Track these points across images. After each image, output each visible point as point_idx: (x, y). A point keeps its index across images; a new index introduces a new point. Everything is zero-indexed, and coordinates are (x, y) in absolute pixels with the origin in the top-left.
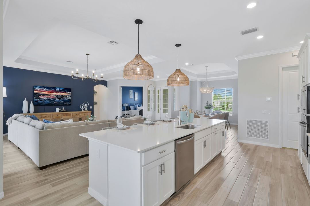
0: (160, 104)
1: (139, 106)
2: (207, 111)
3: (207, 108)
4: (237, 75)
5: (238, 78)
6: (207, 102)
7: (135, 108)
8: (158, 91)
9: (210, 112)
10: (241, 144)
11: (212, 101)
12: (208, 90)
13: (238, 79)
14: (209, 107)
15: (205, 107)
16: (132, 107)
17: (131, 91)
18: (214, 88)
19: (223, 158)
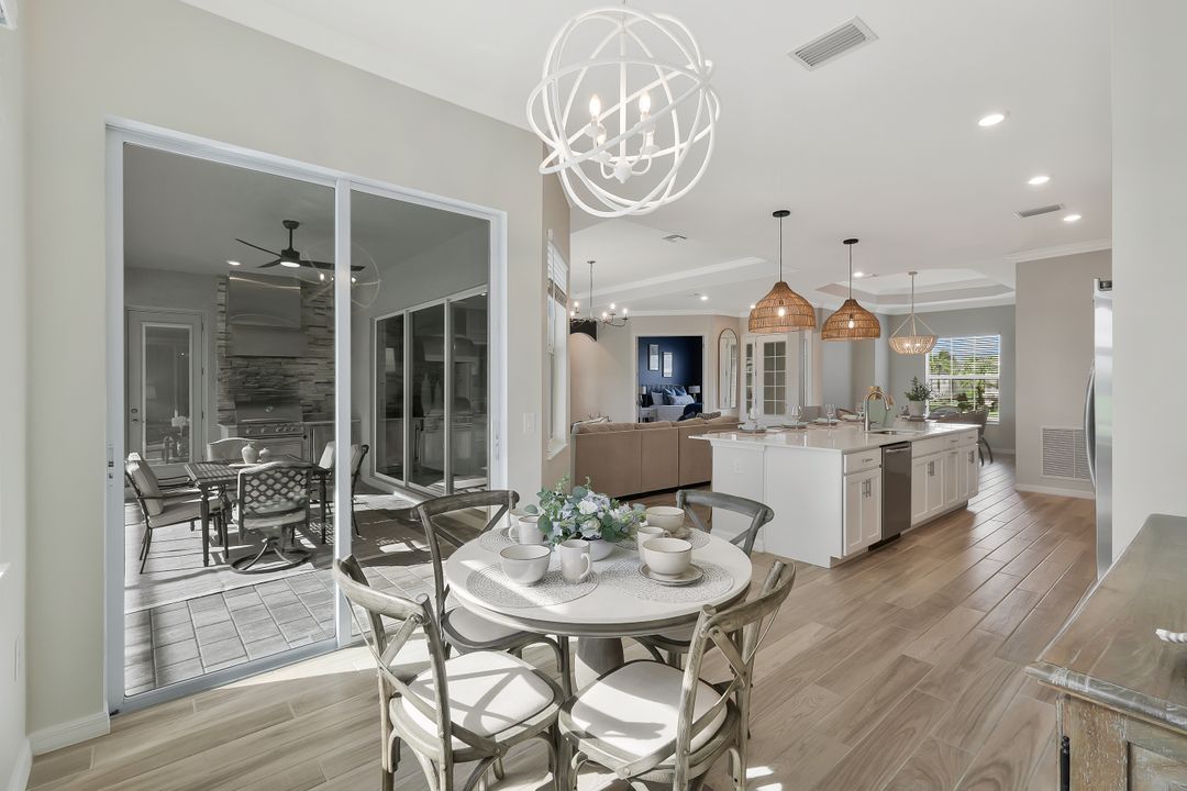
0: (753, 387)
1: (678, 394)
2: (913, 407)
3: (912, 398)
4: (1013, 294)
5: (1014, 303)
6: (915, 381)
7: (667, 401)
8: (749, 347)
9: (923, 409)
10: (1024, 495)
11: (928, 375)
12: (918, 345)
13: (1014, 306)
14: (920, 395)
15: (908, 395)
16: (656, 397)
17: (654, 347)
18: (935, 338)
19: (972, 516)
